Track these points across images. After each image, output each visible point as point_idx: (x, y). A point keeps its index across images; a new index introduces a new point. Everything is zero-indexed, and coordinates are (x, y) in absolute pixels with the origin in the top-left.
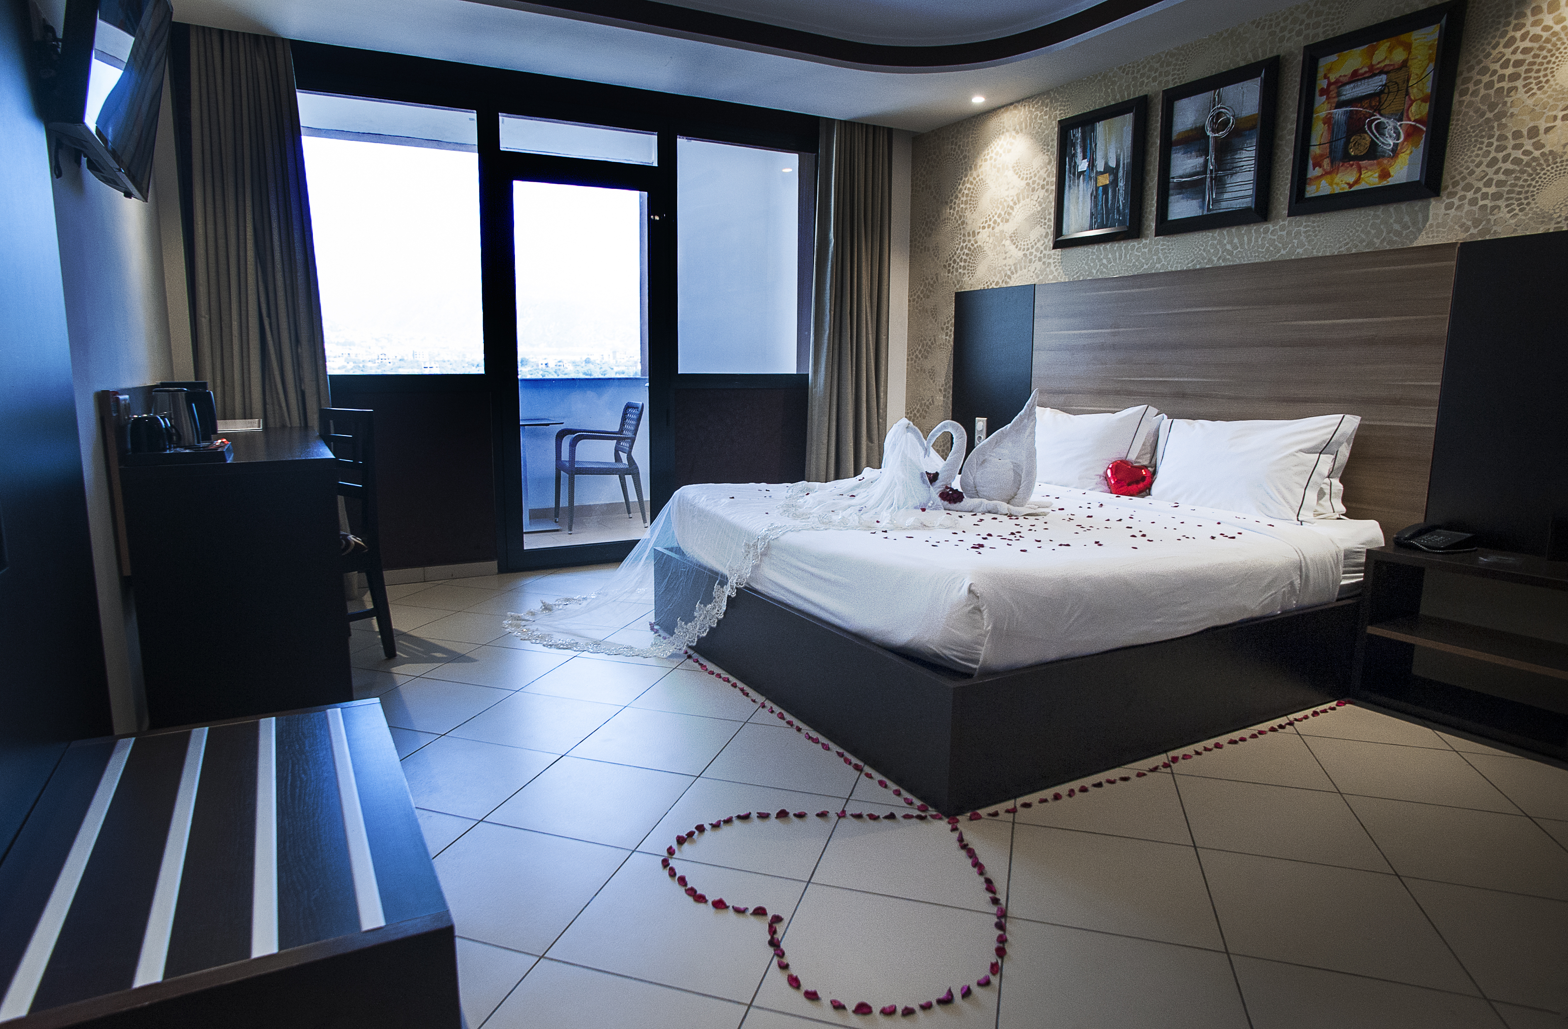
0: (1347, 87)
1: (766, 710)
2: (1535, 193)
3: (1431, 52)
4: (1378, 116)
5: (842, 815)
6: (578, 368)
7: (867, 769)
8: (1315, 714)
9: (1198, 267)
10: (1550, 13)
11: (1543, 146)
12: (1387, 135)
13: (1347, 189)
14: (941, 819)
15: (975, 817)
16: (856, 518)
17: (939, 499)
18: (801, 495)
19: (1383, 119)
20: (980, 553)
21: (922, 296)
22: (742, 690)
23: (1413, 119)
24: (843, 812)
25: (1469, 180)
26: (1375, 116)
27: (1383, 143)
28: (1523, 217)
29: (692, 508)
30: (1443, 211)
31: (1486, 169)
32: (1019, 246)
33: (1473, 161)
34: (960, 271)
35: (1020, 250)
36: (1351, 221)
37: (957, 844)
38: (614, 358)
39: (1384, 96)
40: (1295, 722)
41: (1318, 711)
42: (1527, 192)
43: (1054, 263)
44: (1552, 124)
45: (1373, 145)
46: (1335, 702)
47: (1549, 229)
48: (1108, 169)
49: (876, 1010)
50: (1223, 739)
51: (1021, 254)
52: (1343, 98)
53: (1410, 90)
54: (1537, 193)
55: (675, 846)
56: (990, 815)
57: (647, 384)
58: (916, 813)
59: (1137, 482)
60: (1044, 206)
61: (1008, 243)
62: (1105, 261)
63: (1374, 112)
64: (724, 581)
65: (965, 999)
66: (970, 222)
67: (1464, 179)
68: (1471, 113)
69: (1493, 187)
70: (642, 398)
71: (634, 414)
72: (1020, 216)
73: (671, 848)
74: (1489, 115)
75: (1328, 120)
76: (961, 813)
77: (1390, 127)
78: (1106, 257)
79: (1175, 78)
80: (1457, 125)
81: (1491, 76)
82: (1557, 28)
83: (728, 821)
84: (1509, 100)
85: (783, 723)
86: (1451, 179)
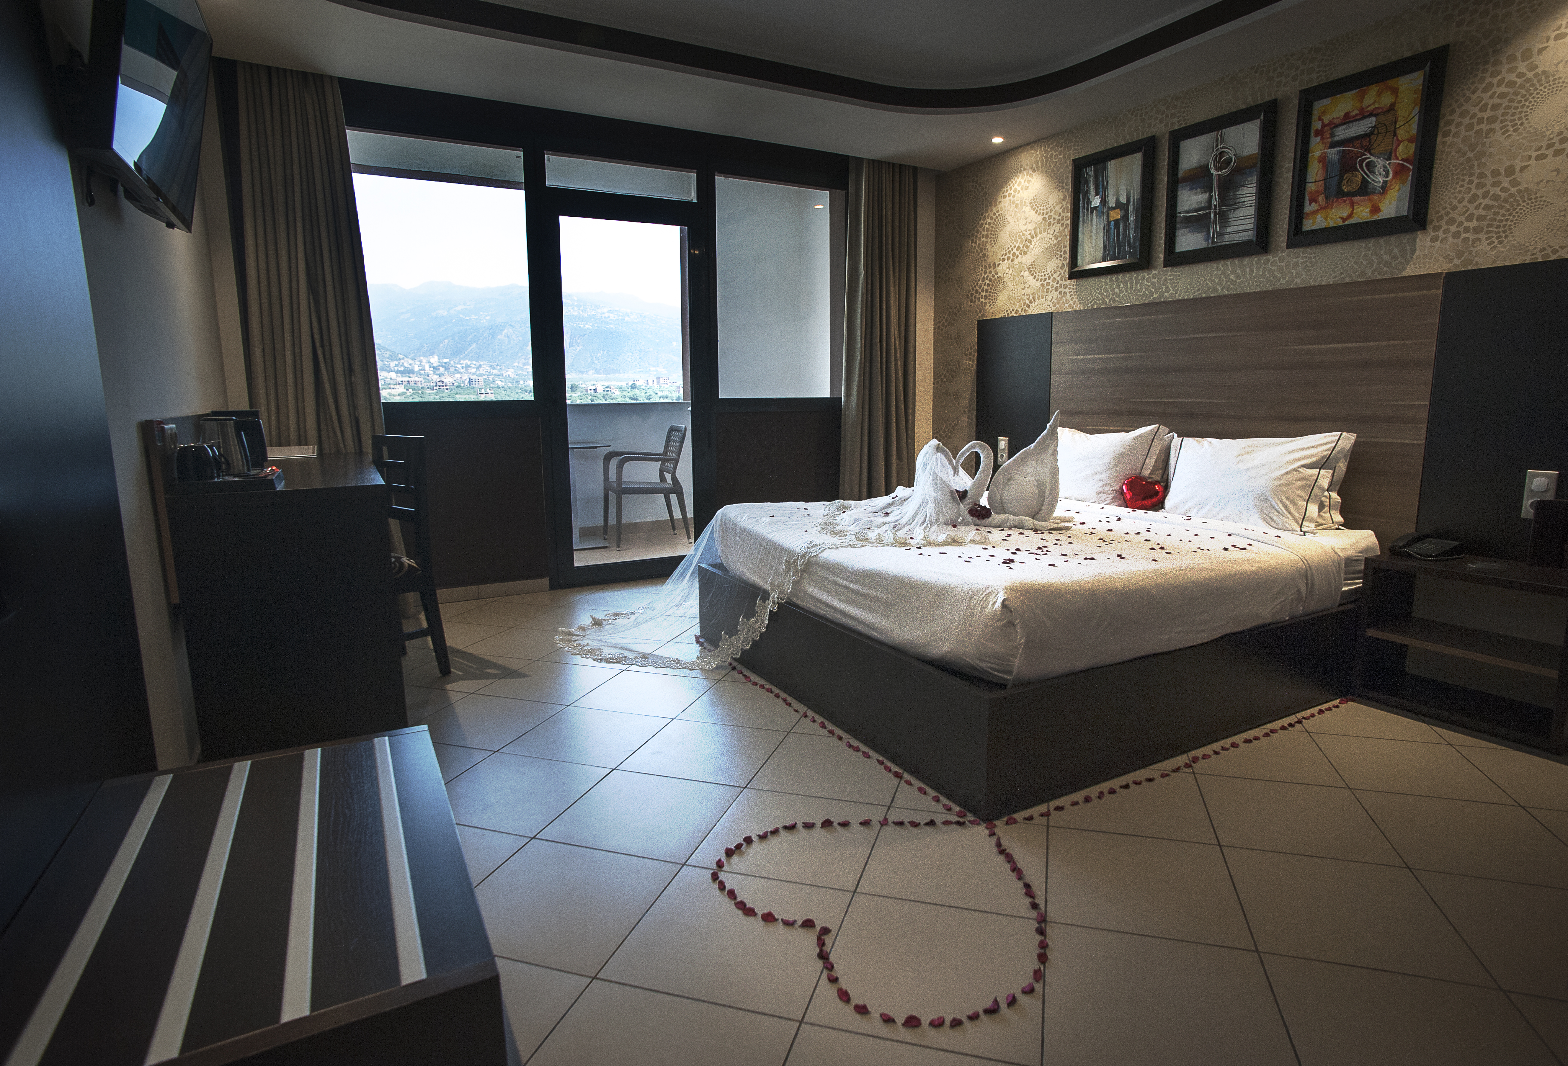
0: (1340, 128)
1: (808, 720)
2: (1512, 227)
3: (1416, 96)
4: (1369, 156)
5: (884, 823)
6: (625, 393)
7: (907, 776)
8: (1321, 712)
9: (1204, 295)
10: (1523, 61)
11: (1519, 184)
12: (1377, 173)
13: (1340, 223)
14: (979, 824)
15: (1011, 822)
16: (892, 535)
17: (968, 515)
18: (838, 513)
19: (1373, 159)
20: (1011, 568)
21: (946, 324)
22: (785, 700)
23: (1400, 158)
24: (886, 819)
25: (1453, 214)
26: (1366, 155)
27: (1373, 180)
28: (1502, 249)
29: (733, 526)
30: (1429, 244)
31: (1467, 204)
32: (1037, 277)
33: (1455, 197)
34: (981, 300)
35: (1037, 280)
36: (1344, 253)
37: (995, 850)
38: (658, 383)
39: (1374, 137)
40: (1303, 720)
41: (1323, 709)
42: (1505, 226)
43: (1070, 292)
44: (1528, 164)
45: (1365, 182)
46: (1338, 700)
47: (1526, 260)
48: (1119, 205)
49: (925, 1022)
50: (1239, 739)
51: (1038, 284)
52: (1336, 138)
53: (1398, 131)
54: (1514, 227)
55: (724, 859)
56: (1025, 819)
57: (690, 409)
58: (955, 819)
59: (1151, 497)
60: (1059, 239)
61: (1026, 274)
62: (1117, 291)
63: (1365, 151)
64: (765, 596)
65: (1010, 1008)
66: (990, 255)
67: (1448, 213)
68: (1453, 153)
69: (1474, 221)
70: (686, 422)
71: (677, 436)
72: (1037, 249)
73: (720, 860)
74: (1470, 155)
75: (1323, 159)
76: (998, 818)
77: (1379, 166)
78: (1118, 287)
79: (1181, 120)
80: (1440, 164)
81: (1471, 118)
82: (1530, 75)
83: (775, 832)
84: (1487, 141)
85: (825, 732)
86: (1437, 214)
